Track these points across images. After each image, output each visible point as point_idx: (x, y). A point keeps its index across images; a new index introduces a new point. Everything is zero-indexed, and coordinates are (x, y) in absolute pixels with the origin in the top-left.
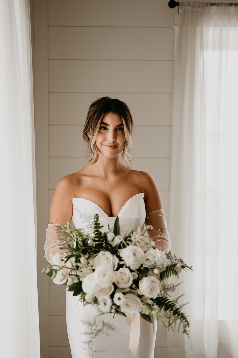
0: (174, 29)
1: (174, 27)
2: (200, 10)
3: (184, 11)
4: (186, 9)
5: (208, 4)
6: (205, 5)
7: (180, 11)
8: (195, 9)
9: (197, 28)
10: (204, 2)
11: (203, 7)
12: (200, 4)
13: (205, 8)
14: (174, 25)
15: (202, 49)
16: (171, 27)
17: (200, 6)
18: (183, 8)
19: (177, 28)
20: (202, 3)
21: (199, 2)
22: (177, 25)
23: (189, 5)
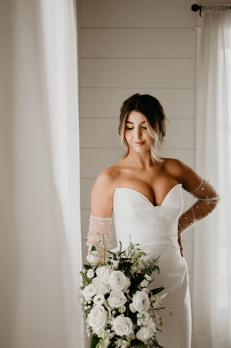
0: (196, 30)
1: (196, 28)
2: (220, 13)
3: (206, 14)
4: (208, 12)
5: (229, 8)
6: (226, 8)
7: (202, 14)
8: (216, 12)
9: (218, 29)
10: (225, 6)
11: (224, 10)
12: (221, 8)
13: (225, 11)
14: (196, 26)
15: (223, 48)
16: (194, 28)
17: (220, 9)
18: (205, 11)
19: (199, 30)
20: (222, 7)
21: (220, 6)
22: (199, 26)
23: (211, 8)
